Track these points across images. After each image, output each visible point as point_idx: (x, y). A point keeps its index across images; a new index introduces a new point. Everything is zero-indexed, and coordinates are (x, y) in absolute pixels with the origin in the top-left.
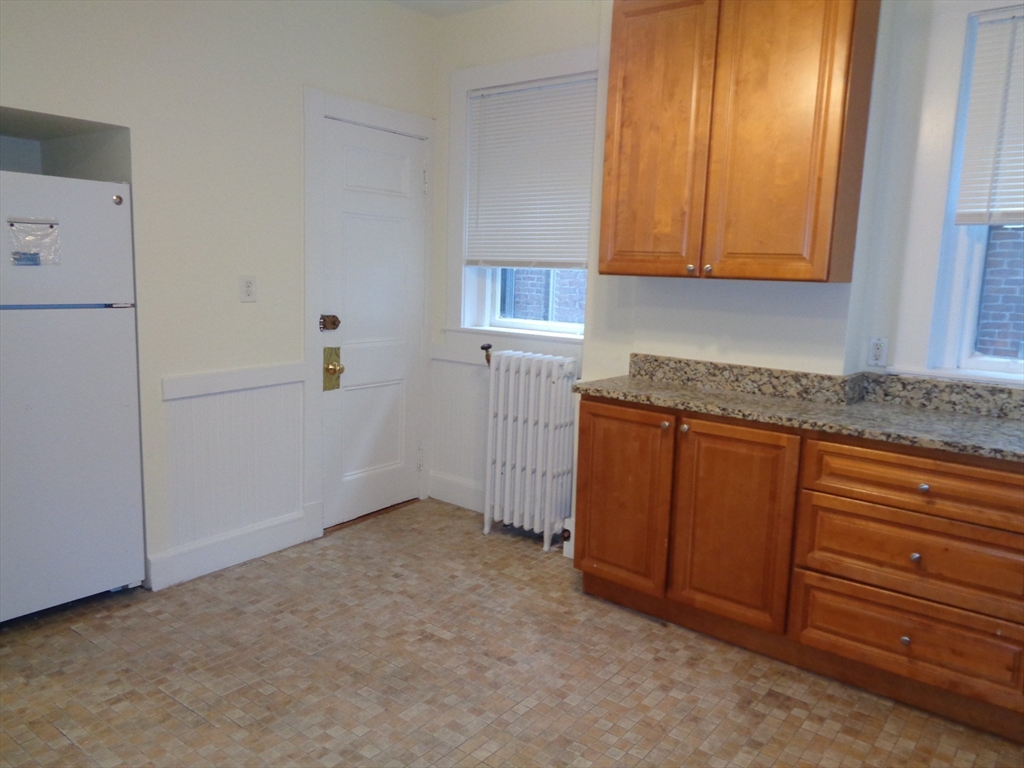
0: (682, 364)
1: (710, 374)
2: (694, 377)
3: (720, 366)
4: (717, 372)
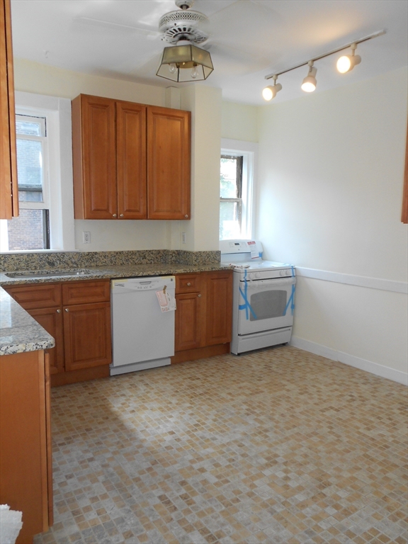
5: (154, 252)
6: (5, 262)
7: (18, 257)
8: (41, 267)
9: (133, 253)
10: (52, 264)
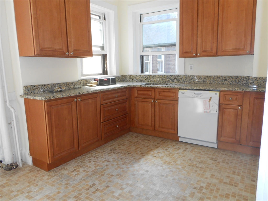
0: (43, 86)
1: (52, 87)
2: (47, 89)
3: (54, 84)
4: (54, 86)
5: (233, 77)
6: (154, 78)
7: (159, 77)
8: (168, 81)
9: (218, 77)
10: (172, 80)
